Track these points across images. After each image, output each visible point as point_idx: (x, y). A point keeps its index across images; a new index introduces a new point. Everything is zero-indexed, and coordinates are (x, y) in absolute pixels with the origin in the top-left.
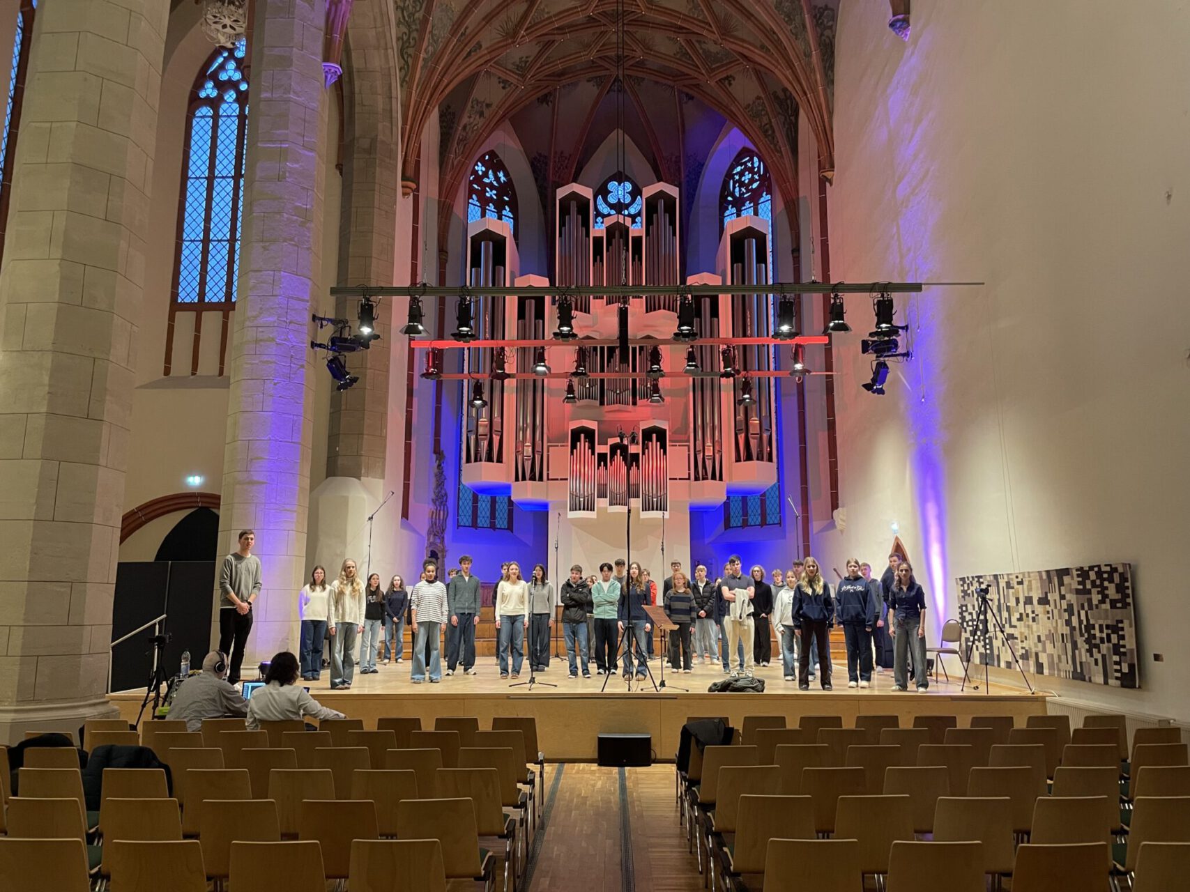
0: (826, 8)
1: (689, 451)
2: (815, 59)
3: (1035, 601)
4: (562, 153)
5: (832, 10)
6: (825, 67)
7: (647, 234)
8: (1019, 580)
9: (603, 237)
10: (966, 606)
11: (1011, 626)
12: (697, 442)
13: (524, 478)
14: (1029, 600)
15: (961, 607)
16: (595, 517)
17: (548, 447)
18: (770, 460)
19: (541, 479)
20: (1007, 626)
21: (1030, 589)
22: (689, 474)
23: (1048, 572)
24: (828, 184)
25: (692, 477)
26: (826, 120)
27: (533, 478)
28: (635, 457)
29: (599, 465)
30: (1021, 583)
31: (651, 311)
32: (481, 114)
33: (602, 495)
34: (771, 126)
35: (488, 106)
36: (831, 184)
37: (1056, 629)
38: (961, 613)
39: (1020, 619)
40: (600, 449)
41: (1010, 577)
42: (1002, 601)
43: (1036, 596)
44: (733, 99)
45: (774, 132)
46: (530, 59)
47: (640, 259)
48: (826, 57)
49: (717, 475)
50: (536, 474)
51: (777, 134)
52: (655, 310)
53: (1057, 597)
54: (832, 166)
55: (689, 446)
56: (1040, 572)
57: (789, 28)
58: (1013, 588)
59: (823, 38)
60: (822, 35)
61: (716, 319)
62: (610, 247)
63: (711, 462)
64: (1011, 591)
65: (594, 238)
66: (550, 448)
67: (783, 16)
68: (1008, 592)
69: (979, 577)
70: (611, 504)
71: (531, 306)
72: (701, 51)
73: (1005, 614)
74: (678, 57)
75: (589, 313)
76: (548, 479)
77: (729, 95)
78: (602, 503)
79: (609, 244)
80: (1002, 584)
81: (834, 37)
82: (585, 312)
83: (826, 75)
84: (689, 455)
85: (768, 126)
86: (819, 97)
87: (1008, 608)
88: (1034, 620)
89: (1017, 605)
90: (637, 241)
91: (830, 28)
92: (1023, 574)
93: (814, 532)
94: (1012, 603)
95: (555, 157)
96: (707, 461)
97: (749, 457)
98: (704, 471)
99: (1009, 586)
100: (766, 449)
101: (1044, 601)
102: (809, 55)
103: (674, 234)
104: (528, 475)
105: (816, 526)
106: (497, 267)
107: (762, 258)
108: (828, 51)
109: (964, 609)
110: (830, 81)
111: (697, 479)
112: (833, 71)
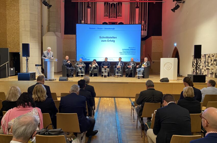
8: (213, 55)
18: (146, 31)
20: (207, 66)
38: (193, 63)
39: (212, 65)
41: (210, 55)
42: (206, 60)
58: (210, 57)
64: (209, 58)
68: (208, 59)
73: (207, 64)
87: (208, 62)
89: (211, 61)
94: (210, 61)
99: (209, 57)
109: (194, 62)
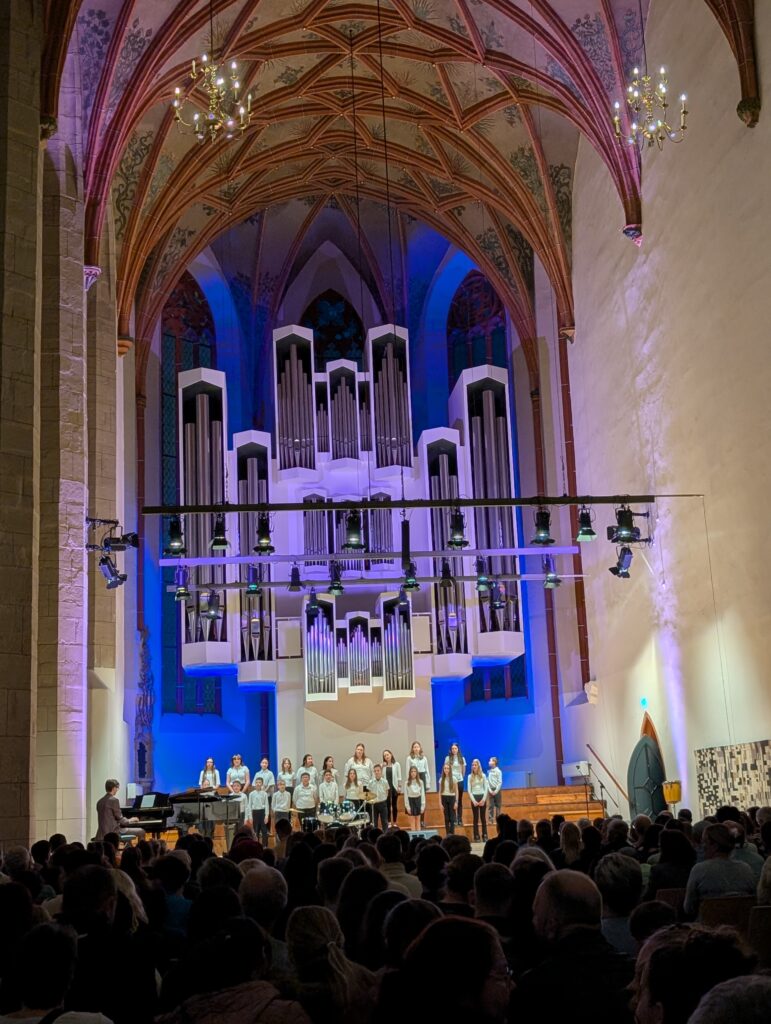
0: (563, 167)
1: (431, 621)
2: (552, 215)
3: (749, 768)
4: (267, 274)
5: (568, 168)
6: (562, 223)
7: (376, 380)
8: (738, 750)
9: (326, 383)
10: (703, 775)
11: (735, 790)
12: (440, 611)
13: (252, 658)
14: (745, 767)
15: (699, 777)
16: (336, 699)
17: (277, 621)
18: (517, 629)
19: (270, 658)
20: (731, 789)
21: (745, 758)
22: (432, 647)
23: (756, 743)
24: (568, 342)
25: (435, 650)
26: (565, 277)
27: (261, 657)
28: (376, 632)
29: (338, 641)
30: (739, 753)
31: (383, 466)
32: (183, 242)
33: (342, 674)
34: (505, 260)
35: (191, 233)
36: (572, 343)
37: (762, 789)
38: (699, 782)
39: (740, 783)
40: (338, 624)
41: (732, 748)
42: (728, 769)
43: (749, 762)
44: (464, 230)
45: (508, 266)
46: (239, 186)
47: (368, 408)
48: (563, 214)
49: (461, 648)
50: (265, 654)
51: (511, 269)
52: (387, 465)
53: (762, 763)
54: (573, 325)
55: (430, 616)
56: (750, 744)
57: (525, 182)
58: (734, 757)
59: (560, 195)
60: (559, 192)
61: (454, 477)
62: (336, 395)
63: (455, 633)
64: (733, 760)
65: (316, 383)
66: (279, 622)
67: (518, 170)
68: (731, 761)
69: (711, 749)
70: (353, 684)
71: (253, 464)
72: (428, 181)
73: (730, 780)
74: (402, 183)
75: (314, 468)
76: (277, 657)
77: (459, 224)
78: (343, 683)
79: (334, 391)
80: (727, 755)
81: (570, 193)
82: (310, 468)
83: (564, 231)
84: (431, 626)
85: (501, 259)
86: (557, 252)
87: (732, 775)
88: (748, 782)
89: (738, 771)
90: (364, 387)
91: (567, 184)
92: (740, 745)
93: (565, 705)
94: (734, 770)
95: (260, 278)
96: (451, 632)
97: (495, 628)
98: (448, 642)
99: (731, 755)
100: (513, 618)
101: (754, 767)
102: (546, 210)
103: (405, 380)
104: (256, 654)
105: (567, 697)
106: (214, 422)
107: (500, 411)
108: (565, 207)
109: (701, 777)
110: (567, 236)
111: (440, 652)
112: (570, 226)
